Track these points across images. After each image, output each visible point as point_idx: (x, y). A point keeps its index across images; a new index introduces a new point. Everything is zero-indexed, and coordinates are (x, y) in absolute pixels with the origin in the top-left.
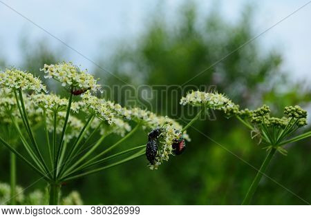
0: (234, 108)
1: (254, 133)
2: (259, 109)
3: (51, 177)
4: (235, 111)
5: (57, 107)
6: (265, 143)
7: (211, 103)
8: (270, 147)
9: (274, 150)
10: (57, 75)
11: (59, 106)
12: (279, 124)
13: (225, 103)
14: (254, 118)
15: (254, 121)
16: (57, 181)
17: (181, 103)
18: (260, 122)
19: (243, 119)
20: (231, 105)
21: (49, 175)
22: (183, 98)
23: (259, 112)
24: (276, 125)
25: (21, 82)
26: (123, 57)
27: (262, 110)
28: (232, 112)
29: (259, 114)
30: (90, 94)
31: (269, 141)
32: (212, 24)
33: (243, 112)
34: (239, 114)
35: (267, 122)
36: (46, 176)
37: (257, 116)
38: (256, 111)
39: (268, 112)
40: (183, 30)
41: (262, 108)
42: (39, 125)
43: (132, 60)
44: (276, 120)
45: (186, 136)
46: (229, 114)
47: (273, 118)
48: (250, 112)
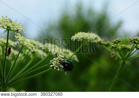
0: (101, 41)
1: (113, 54)
2: (115, 40)
3: (2, 83)
4: (102, 43)
7: (89, 38)
8: (121, 62)
9: (124, 63)
11: (4, 43)
12: (126, 48)
13: (96, 38)
14: (113, 45)
15: (113, 47)
17: (72, 39)
18: (116, 48)
19: (106, 47)
20: (99, 39)
22: (73, 36)
23: (115, 42)
24: (124, 49)
27: (117, 40)
28: (100, 43)
29: (115, 43)
30: (20, 35)
31: (121, 58)
33: (106, 43)
34: (104, 44)
35: (120, 48)
37: (114, 44)
38: (113, 41)
39: (120, 41)
41: (117, 39)
44: (125, 46)
45: (76, 59)
46: (98, 44)
47: (123, 45)
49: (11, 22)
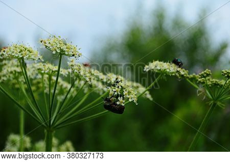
1: (199, 92)
2: (203, 73)
3: (47, 125)
4: (185, 75)
5: (51, 72)
6: (208, 99)
7: (168, 70)
8: (212, 102)
9: (215, 104)
10: (49, 45)
11: (53, 71)
12: (218, 84)
13: (178, 71)
14: (199, 80)
15: (200, 82)
16: (51, 128)
17: (145, 70)
18: (204, 83)
19: (192, 81)
21: (46, 124)
22: (147, 67)
23: (202, 75)
24: (216, 85)
25: (23, 52)
26: (110, 48)
27: (205, 73)
28: (183, 76)
29: (202, 76)
31: (211, 97)
32: (177, 24)
33: (191, 76)
34: (188, 77)
35: (209, 83)
36: (43, 124)
37: (201, 78)
38: (200, 74)
39: (210, 74)
40: (155, 29)
41: (205, 71)
42: (41, 90)
43: (118, 51)
44: (216, 82)
45: (149, 96)
47: (214, 80)
48: (197, 76)
49: (66, 44)
